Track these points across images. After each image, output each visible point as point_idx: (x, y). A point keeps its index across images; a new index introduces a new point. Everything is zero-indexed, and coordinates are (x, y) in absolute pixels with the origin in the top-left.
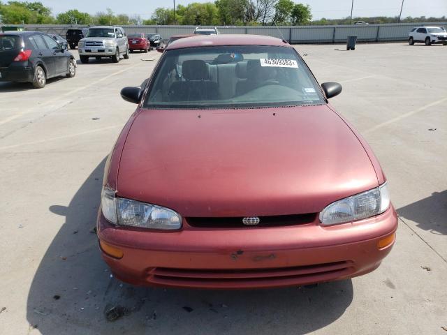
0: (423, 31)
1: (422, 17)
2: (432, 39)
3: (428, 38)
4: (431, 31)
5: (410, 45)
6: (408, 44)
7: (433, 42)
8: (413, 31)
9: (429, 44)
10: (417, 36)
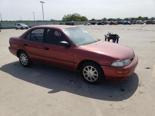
0: (20, 25)
1: (6, 21)
2: (23, 27)
3: (22, 27)
4: (22, 25)
5: (16, 29)
6: (15, 29)
7: (24, 28)
8: (16, 25)
9: (23, 29)
10: (18, 27)
